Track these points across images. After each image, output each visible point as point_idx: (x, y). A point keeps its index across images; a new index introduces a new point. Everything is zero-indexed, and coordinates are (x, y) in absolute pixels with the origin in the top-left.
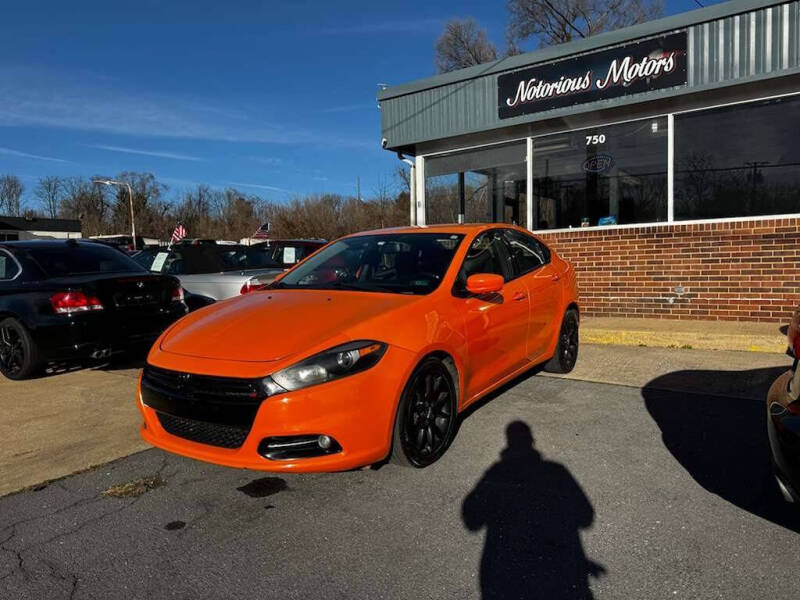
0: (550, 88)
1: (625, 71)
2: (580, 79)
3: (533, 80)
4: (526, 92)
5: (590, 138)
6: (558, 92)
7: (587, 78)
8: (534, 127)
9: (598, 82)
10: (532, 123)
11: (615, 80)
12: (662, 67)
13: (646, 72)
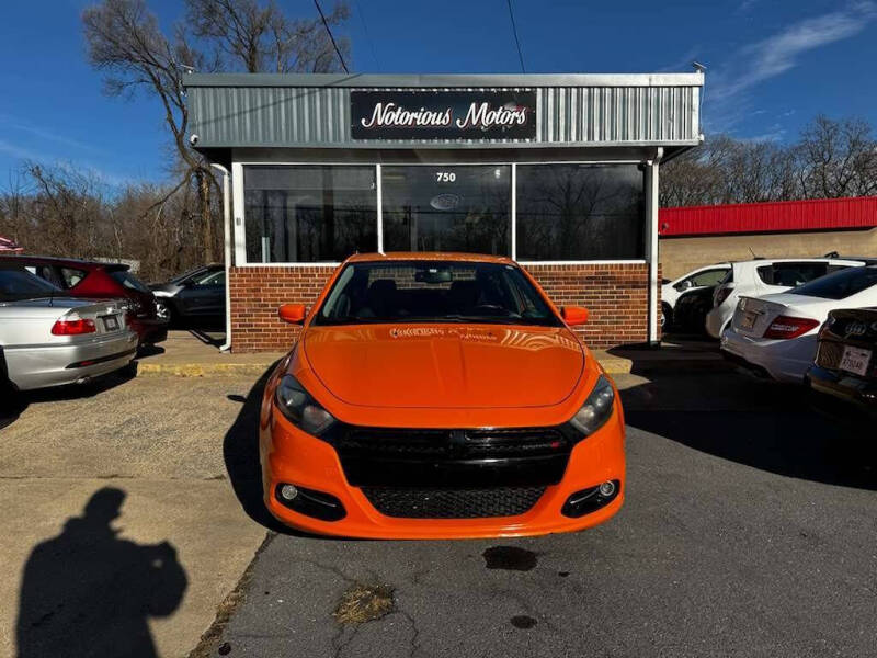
0: (410, 117)
1: (482, 115)
2: (441, 114)
3: (392, 104)
4: (383, 116)
5: (441, 175)
6: (418, 123)
7: (447, 115)
8: (385, 154)
9: (458, 121)
10: (381, 150)
11: (474, 122)
12: (516, 119)
13: (501, 121)
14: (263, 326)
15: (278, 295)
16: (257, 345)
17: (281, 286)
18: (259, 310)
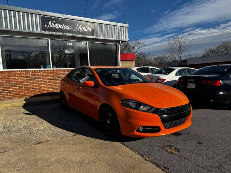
0: (60, 26)
1: (80, 28)
2: (69, 26)
3: (55, 22)
4: (51, 25)
5: (68, 43)
6: (63, 28)
7: (71, 27)
9: (74, 29)
11: (78, 30)
12: (89, 30)
13: (85, 30)
14: (12, 90)
15: (17, 80)
16: (10, 97)
17: (18, 77)
18: (10, 85)
